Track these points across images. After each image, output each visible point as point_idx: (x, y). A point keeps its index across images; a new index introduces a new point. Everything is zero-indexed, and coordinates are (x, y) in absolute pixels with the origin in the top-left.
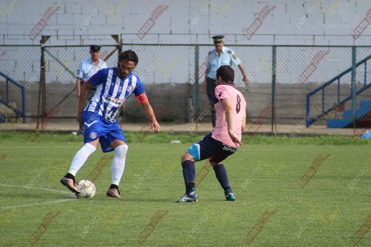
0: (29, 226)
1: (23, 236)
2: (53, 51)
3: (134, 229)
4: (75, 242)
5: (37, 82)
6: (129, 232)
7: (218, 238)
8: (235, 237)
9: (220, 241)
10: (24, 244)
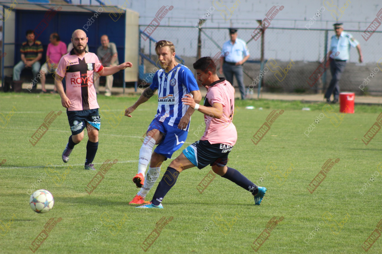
0: (187, 175)
1: (182, 182)
2: (208, 32)
3: (272, 180)
4: (224, 189)
5: (194, 57)
6: (268, 183)
7: (342, 190)
8: (356, 190)
9: (344, 193)
10: (183, 189)
